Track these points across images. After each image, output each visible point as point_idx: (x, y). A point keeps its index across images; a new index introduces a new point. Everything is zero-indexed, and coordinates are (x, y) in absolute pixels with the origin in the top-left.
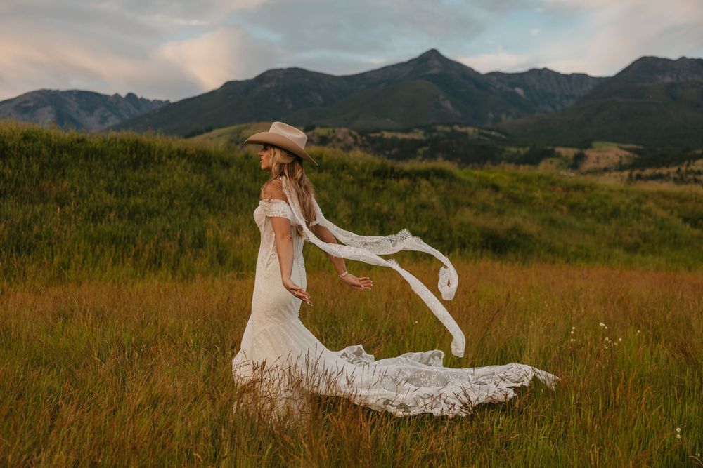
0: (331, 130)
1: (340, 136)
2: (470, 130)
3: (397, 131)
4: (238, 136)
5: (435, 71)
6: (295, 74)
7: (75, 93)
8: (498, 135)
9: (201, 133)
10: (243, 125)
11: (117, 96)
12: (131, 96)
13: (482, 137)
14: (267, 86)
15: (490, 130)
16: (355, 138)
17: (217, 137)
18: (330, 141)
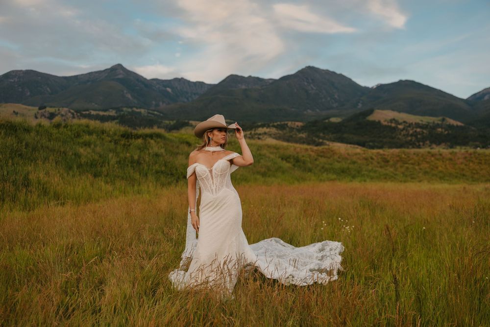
0: (57, 109)
1: (63, 113)
2: (142, 111)
3: (99, 110)
5: (120, 76)
6: (30, 73)
8: (158, 114)
13: (149, 115)
14: (12, 80)
15: (154, 111)
16: (73, 114)
18: (56, 115)
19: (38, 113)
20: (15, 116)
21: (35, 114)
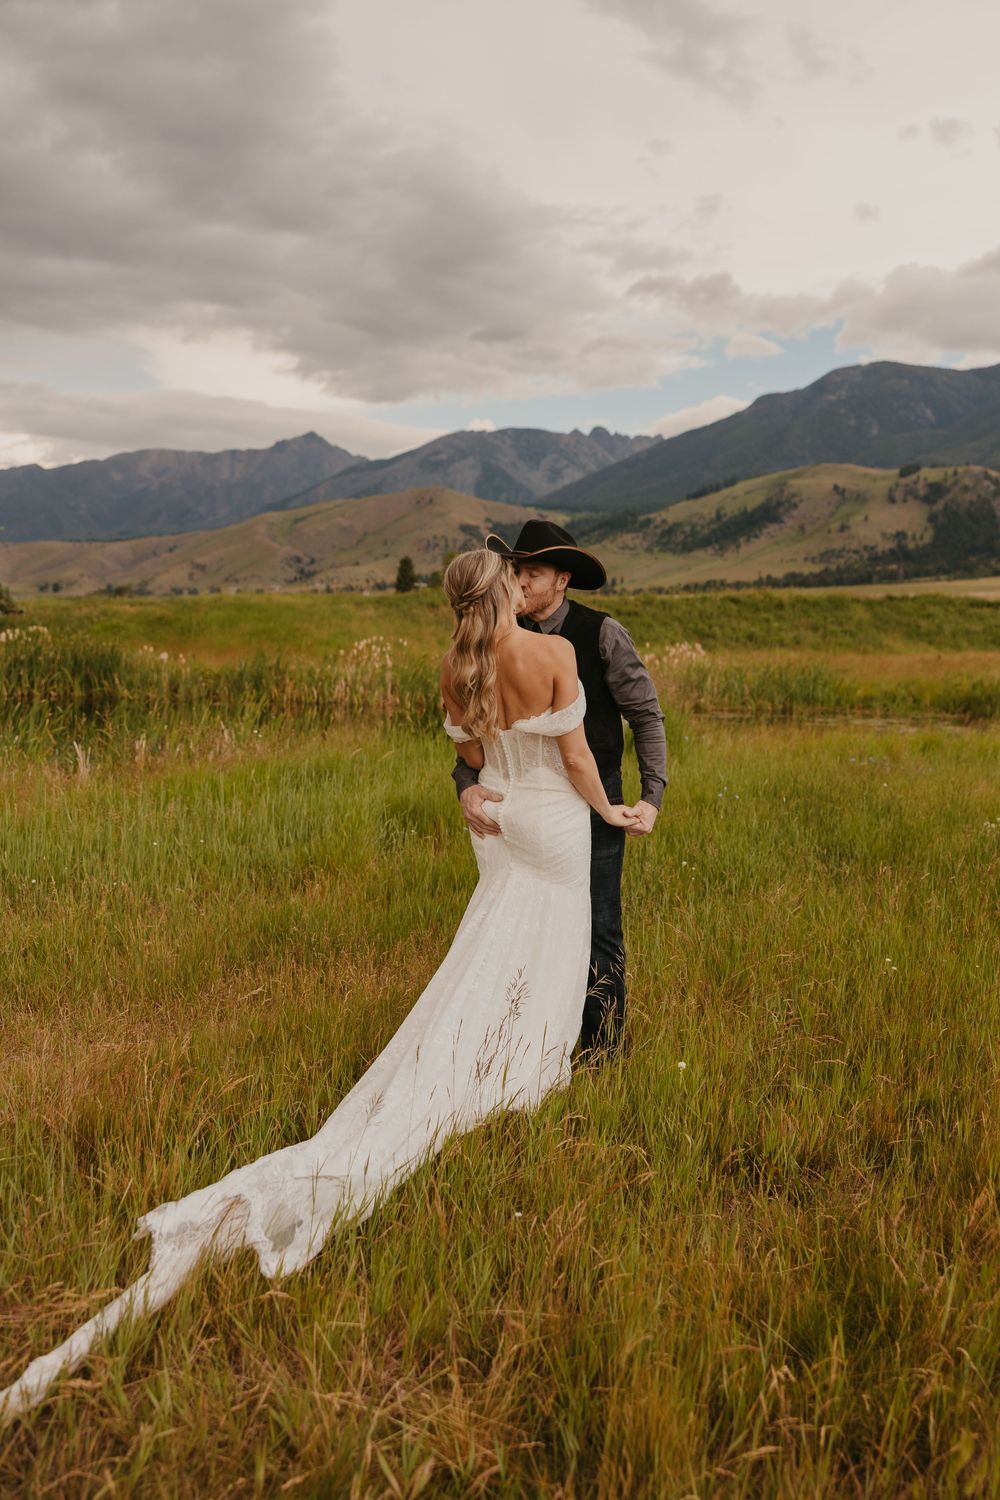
0: (951, 471)
1: (967, 481)
4: (782, 491)
6: (885, 372)
7: (511, 432)
9: (717, 489)
10: (791, 472)
11: (576, 432)
12: (599, 433)
14: (833, 398)
17: (746, 494)
18: (948, 490)
19: (897, 485)
20: (836, 498)
21: (891, 490)
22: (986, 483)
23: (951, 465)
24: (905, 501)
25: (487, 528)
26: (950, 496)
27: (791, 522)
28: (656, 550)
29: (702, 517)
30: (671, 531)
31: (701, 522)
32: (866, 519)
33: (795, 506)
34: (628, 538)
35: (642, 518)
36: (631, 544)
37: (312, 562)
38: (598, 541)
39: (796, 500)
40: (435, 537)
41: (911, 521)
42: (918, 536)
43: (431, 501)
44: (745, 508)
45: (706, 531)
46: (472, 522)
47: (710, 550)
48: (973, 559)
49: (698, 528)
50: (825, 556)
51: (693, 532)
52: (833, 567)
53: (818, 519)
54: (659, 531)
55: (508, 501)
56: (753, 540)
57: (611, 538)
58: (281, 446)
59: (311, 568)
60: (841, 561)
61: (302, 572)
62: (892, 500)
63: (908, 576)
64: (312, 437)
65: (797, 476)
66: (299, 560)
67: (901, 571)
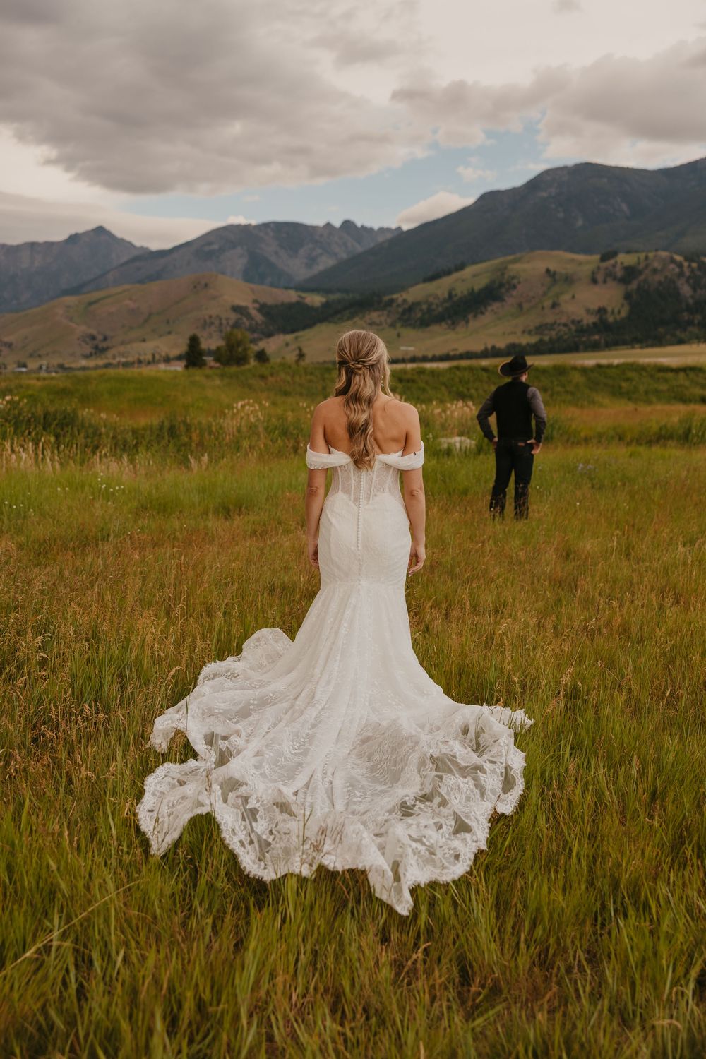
0: (643, 256)
1: (656, 265)
4: (503, 274)
6: (586, 172)
7: (272, 225)
9: (448, 273)
10: (510, 258)
11: (328, 225)
12: (348, 225)
14: (544, 194)
17: (472, 277)
18: (640, 273)
19: (599, 268)
20: (548, 280)
21: (593, 273)
22: (672, 266)
23: (643, 251)
24: (605, 282)
25: (255, 308)
26: (642, 278)
27: (510, 301)
28: (398, 325)
29: (436, 297)
30: (411, 308)
31: (436, 301)
32: (573, 297)
33: (514, 287)
34: (374, 316)
35: (386, 298)
36: (377, 321)
37: (105, 339)
38: (349, 319)
39: (515, 281)
40: (210, 317)
41: (610, 298)
42: (616, 311)
43: (206, 285)
44: (473, 290)
45: (440, 309)
46: (243, 304)
47: (444, 325)
48: (661, 330)
49: (434, 307)
50: (540, 329)
51: (429, 310)
52: (546, 338)
53: (534, 297)
54: (400, 310)
55: (272, 285)
56: (479, 316)
57: (361, 315)
58: (74, 238)
59: (105, 345)
60: (553, 333)
61: (96, 347)
62: (594, 281)
63: (610, 345)
64: (100, 230)
65: (515, 261)
66: (93, 338)
67: (603, 341)
